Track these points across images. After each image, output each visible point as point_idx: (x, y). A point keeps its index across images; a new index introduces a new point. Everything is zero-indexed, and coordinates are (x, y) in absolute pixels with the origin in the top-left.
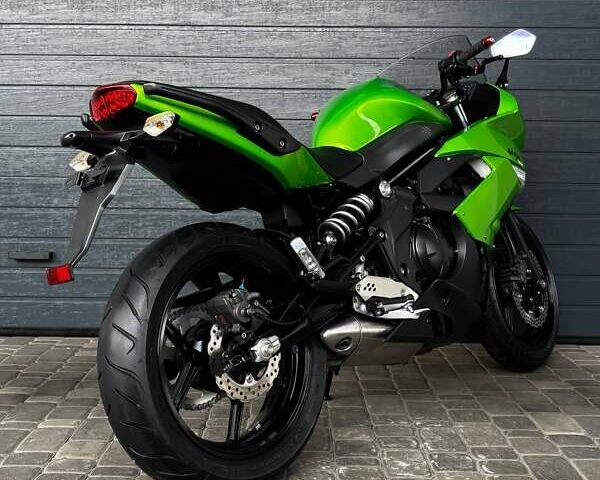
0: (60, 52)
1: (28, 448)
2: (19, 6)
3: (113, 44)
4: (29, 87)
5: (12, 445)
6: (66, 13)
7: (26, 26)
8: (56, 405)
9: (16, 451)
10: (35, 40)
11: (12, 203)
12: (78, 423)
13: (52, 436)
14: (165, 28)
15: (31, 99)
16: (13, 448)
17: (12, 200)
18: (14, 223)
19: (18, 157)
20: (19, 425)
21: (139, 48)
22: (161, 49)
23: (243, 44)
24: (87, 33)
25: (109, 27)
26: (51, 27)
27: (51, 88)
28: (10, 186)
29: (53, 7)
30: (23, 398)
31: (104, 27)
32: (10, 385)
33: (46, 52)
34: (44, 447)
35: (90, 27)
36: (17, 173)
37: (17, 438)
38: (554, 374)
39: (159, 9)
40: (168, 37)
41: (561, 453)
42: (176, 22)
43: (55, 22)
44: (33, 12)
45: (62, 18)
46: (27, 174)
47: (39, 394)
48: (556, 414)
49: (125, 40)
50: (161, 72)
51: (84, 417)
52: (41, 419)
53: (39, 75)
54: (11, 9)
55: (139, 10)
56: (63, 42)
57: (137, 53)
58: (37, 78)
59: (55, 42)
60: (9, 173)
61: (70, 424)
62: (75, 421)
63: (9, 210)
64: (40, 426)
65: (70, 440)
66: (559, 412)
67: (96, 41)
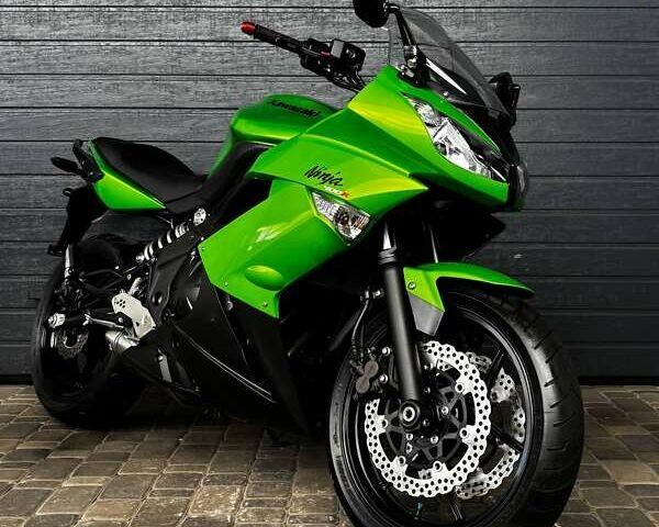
0: (84, 71)
1: (50, 509)
2: (39, 21)
3: (144, 62)
4: (51, 110)
5: (33, 506)
6: (91, 29)
7: (47, 43)
8: (81, 460)
9: (37, 514)
10: (57, 59)
11: (32, 238)
12: (107, 480)
13: (77, 496)
14: (200, 44)
15: (51, 123)
16: (35, 509)
17: (33, 234)
18: (35, 260)
19: (38, 187)
20: (40, 484)
21: (172, 67)
22: (195, 66)
23: (286, 61)
24: (114, 51)
25: (139, 43)
26: (76, 44)
27: (74, 111)
28: (30, 219)
29: (77, 22)
30: (46, 452)
31: (134, 43)
32: (30, 439)
33: (69, 71)
34: (70, 507)
35: (118, 43)
36: (38, 205)
37: (39, 498)
38: (629, 418)
39: (194, 24)
40: (203, 54)
41: (637, 506)
42: (213, 37)
43: (79, 38)
44: (55, 28)
46: (49, 204)
47: (62, 448)
48: (631, 462)
49: (157, 57)
50: (196, 93)
51: (114, 473)
52: (65, 476)
53: (62, 97)
54: (31, 24)
55: (171, 25)
56: (88, 60)
57: (170, 71)
58: (60, 100)
59: (80, 59)
60: (29, 204)
61: (99, 482)
62: (103, 478)
63: (29, 245)
64: (64, 485)
65: (99, 499)
66: (635, 459)
67: (125, 59)
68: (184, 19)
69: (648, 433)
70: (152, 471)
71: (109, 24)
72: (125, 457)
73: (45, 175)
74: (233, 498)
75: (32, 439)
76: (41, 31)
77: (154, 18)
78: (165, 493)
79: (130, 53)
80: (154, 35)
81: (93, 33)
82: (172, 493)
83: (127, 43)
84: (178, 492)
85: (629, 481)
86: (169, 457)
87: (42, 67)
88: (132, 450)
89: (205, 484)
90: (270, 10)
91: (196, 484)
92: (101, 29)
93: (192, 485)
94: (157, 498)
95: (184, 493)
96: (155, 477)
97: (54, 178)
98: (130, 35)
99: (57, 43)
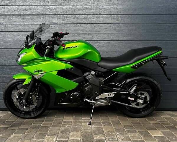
2: (5, 18)
8: (16, 130)
11: (3, 73)
13: (15, 139)
15: (8, 44)
18: (4, 79)
19: (5, 60)
20: (6, 136)
24: (24, 26)
28: (3, 68)
29: (15, 18)
30: (7, 128)
31: (29, 24)
36: (5, 65)
37: (5, 139)
38: (155, 119)
39: (44, 19)
42: (49, 22)
43: (15, 22)
44: (9, 20)
45: (17, 21)
46: (8, 65)
47: (12, 127)
51: (24, 133)
52: (12, 134)
55: (39, 19)
57: (92, 31)
61: (20, 135)
62: (22, 134)
63: (3, 75)
64: (12, 136)
65: (20, 140)
66: (157, 130)
67: (27, 28)
68: (42, 17)
69: (160, 123)
70: (34, 133)
71: (23, 19)
72: (27, 129)
73: (7, 57)
74: (54, 140)
75: (3, 124)
76: (6, 21)
77: (35, 17)
78: (37, 138)
79: (28, 26)
80: (35, 22)
81: (19, 21)
82: (39, 138)
83: (27, 24)
84: (40, 138)
85: (155, 135)
86: (38, 129)
87: (6, 30)
88: (29, 127)
89: (47, 136)
90: (64, 15)
91: (45, 136)
92: (21, 20)
93: (44, 136)
94: (35, 140)
95: (42, 138)
96: (35, 134)
97: (9, 58)
98: (28, 21)
99: (10, 24)
